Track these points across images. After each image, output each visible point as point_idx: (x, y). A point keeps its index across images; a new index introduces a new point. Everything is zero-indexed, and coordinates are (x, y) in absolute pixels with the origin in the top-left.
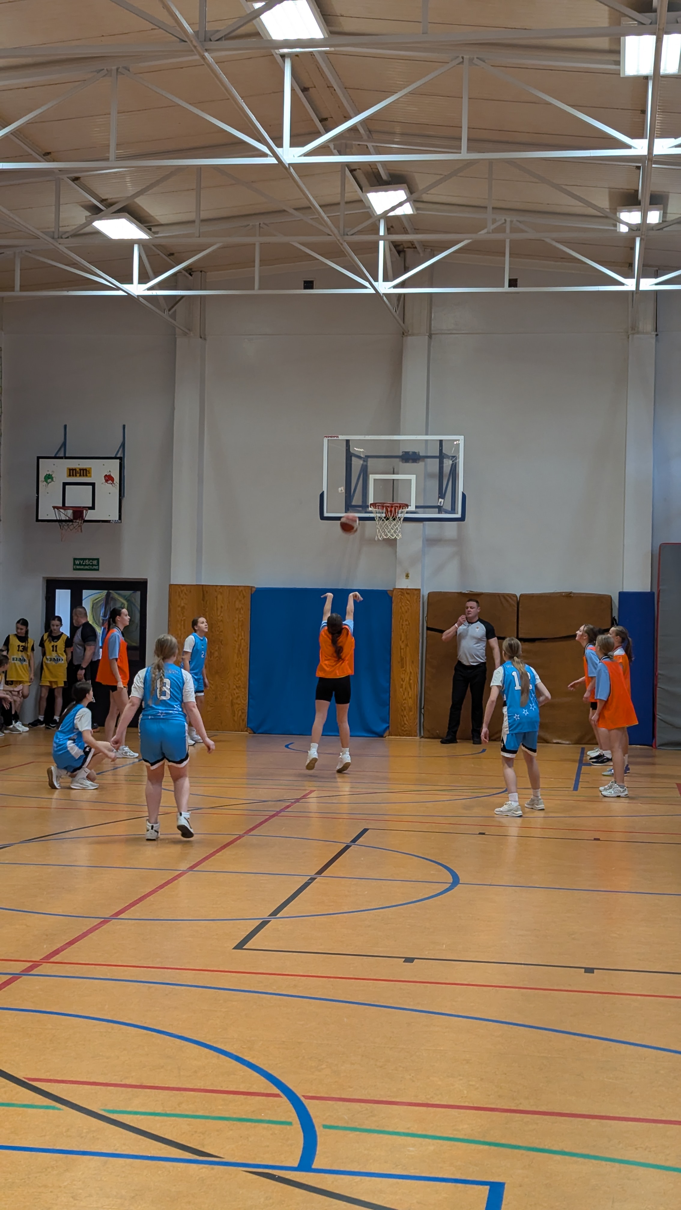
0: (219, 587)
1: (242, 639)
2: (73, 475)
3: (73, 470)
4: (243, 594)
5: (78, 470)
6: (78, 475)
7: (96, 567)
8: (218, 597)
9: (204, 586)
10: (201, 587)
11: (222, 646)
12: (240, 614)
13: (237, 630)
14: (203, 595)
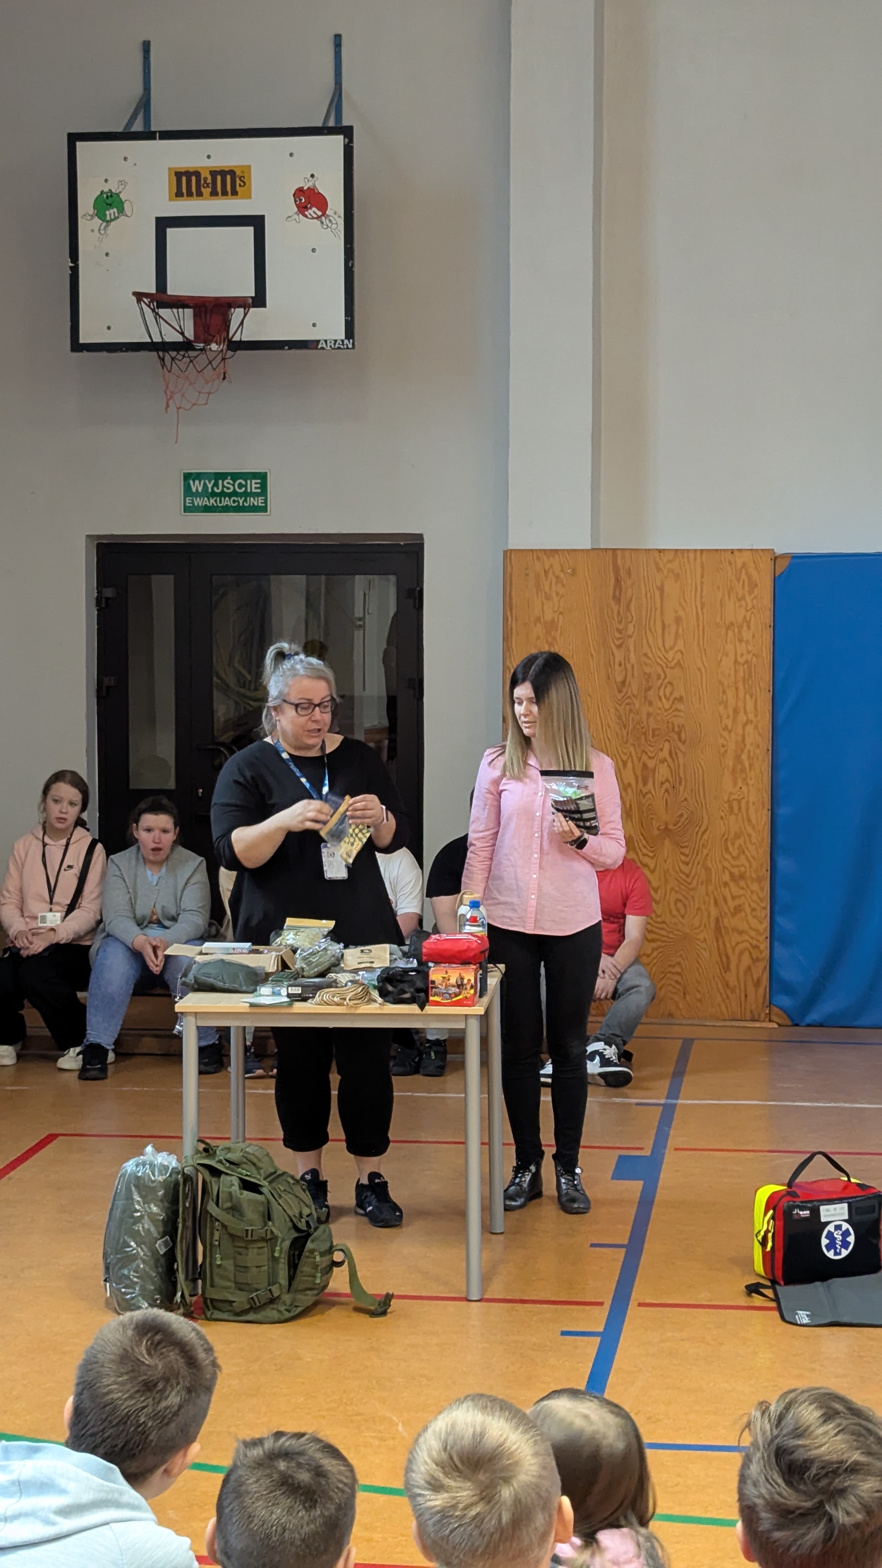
0: (671, 556)
1: (749, 721)
2: (190, 194)
3: (188, 174)
4: (749, 575)
5: (205, 174)
6: (206, 191)
7: (258, 502)
8: (666, 589)
9: (619, 553)
10: (610, 553)
11: (683, 748)
12: (741, 641)
13: (730, 694)
14: (618, 581)
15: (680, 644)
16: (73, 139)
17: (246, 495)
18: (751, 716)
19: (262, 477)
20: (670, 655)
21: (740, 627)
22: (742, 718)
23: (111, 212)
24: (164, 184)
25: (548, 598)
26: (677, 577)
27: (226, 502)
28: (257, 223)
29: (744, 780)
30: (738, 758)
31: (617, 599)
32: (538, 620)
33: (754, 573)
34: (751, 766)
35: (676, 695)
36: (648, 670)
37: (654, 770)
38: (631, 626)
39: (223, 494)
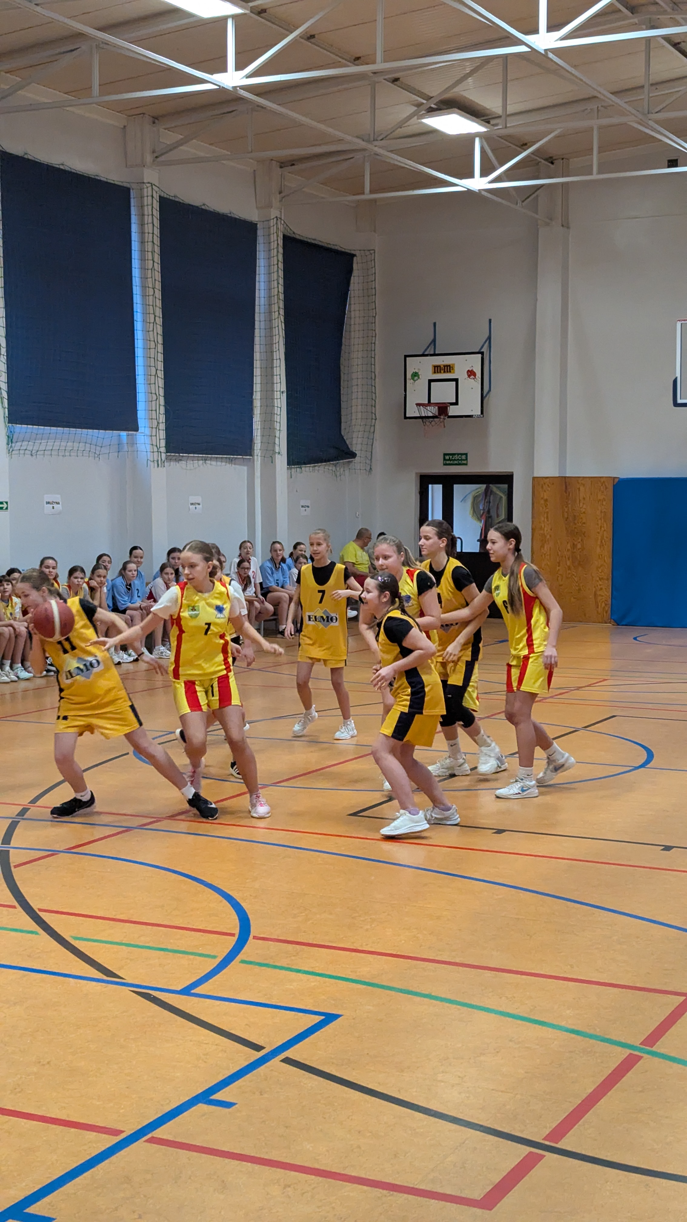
0: (582, 479)
2: (438, 372)
3: (438, 366)
5: (442, 366)
6: (442, 371)
7: (465, 462)
8: (581, 489)
9: (566, 478)
10: (564, 479)
11: (585, 538)
12: (603, 505)
13: (600, 521)
14: (566, 486)
15: (584, 506)
16: (406, 356)
17: (461, 460)
18: (606, 529)
19: (466, 454)
20: (581, 509)
21: (603, 501)
22: (603, 528)
23: (416, 378)
24: (431, 369)
26: (584, 485)
27: (456, 462)
28: (456, 380)
29: (603, 548)
30: (601, 542)
31: (566, 492)
32: (542, 498)
33: (606, 484)
34: (605, 544)
35: (583, 522)
36: (575, 514)
37: (576, 545)
38: (570, 500)
39: (455, 460)
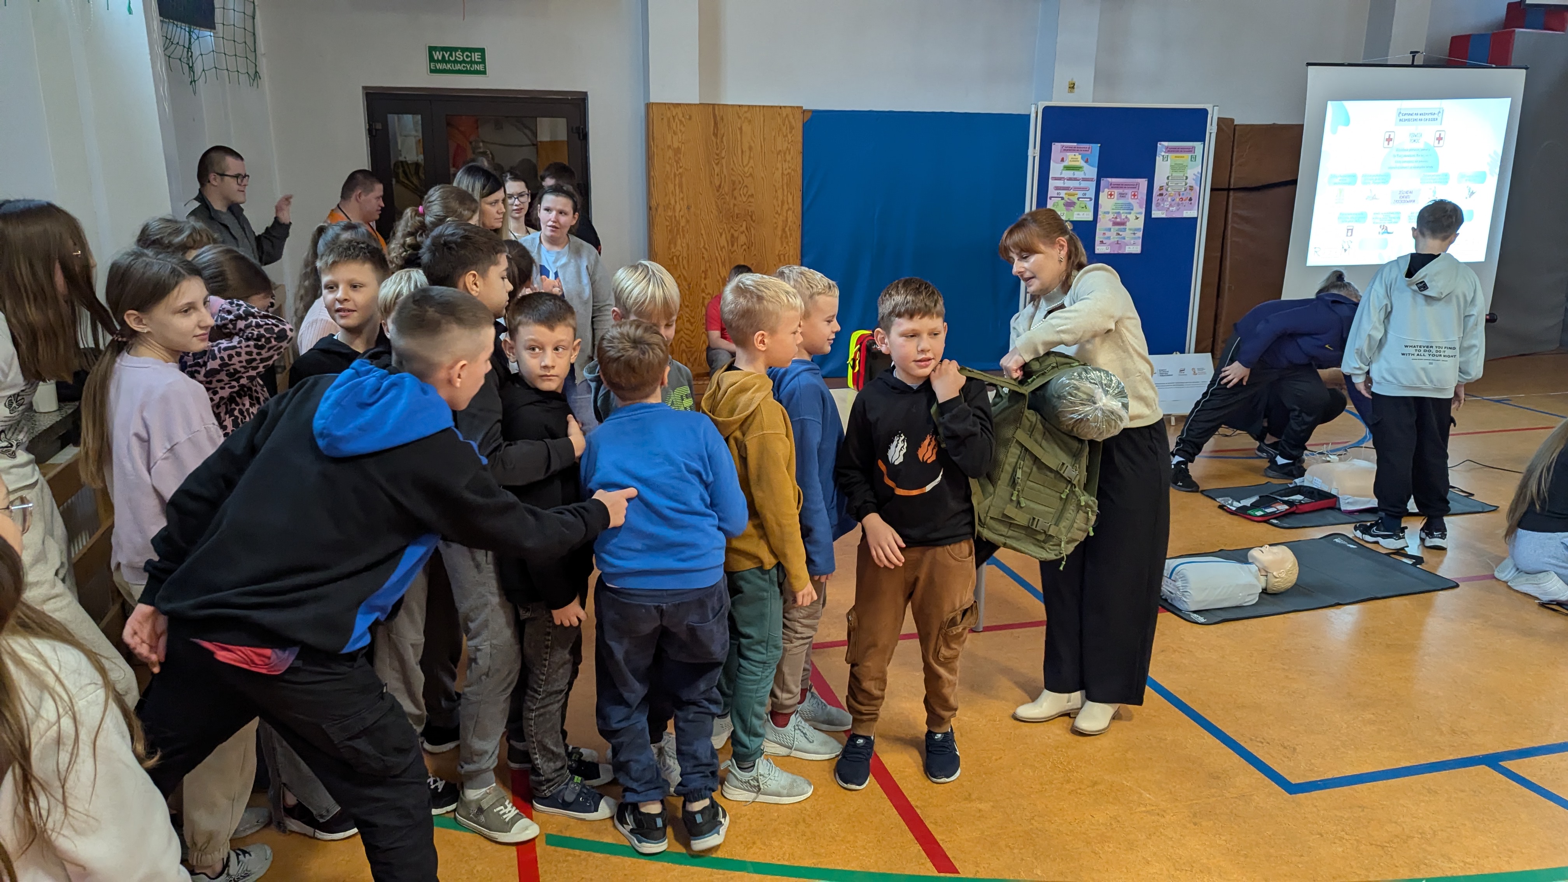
4: (790, 122)
7: (480, 67)
8: (744, 128)
9: (716, 107)
10: (711, 109)
11: (753, 225)
12: (785, 161)
13: (780, 192)
14: (716, 124)
15: (752, 162)
17: (471, 62)
18: (791, 206)
19: (482, 51)
20: (746, 169)
21: (785, 154)
22: (786, 207)
25: (675, 133)
26: (750, 121)
27: (458, 67)
29: (787, 243)
30: (784, 230)
31: (715, 135)
32: (669, 147)
33: (793, 121)
34: (791, 234)
35: (749, 193)
36: (734, 178)
37: (738, 238)
38: (724, 152)
39: (456, 62)
